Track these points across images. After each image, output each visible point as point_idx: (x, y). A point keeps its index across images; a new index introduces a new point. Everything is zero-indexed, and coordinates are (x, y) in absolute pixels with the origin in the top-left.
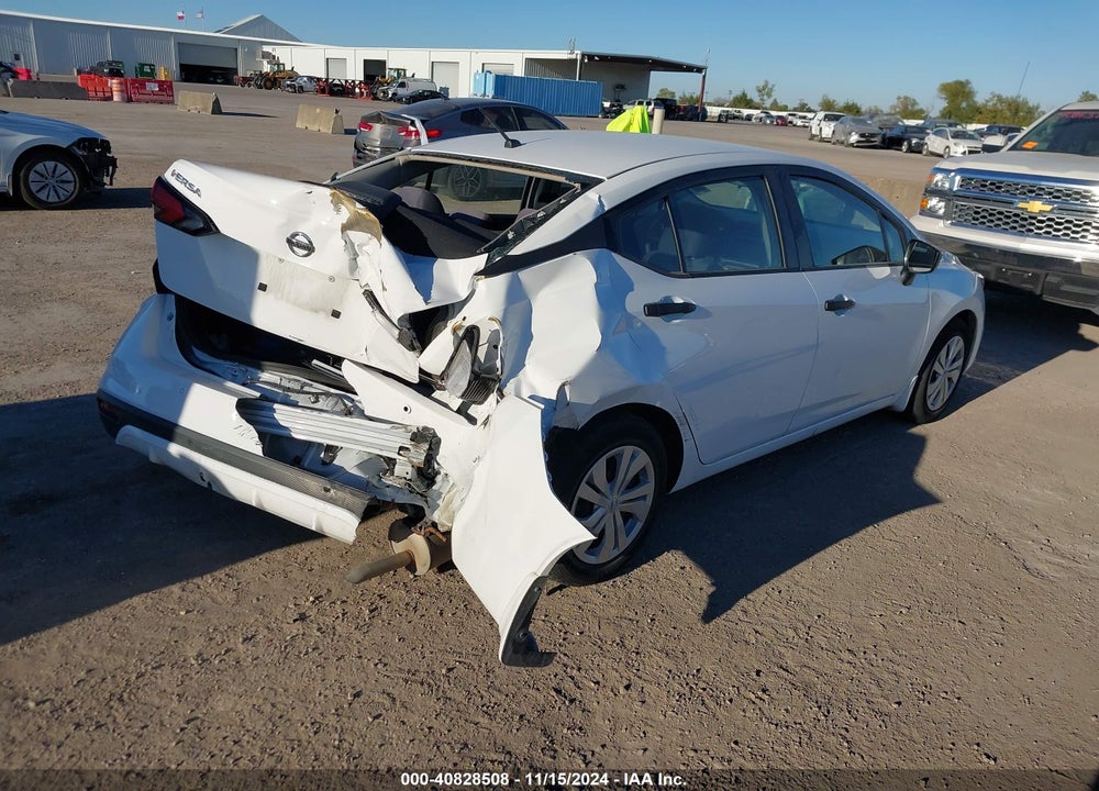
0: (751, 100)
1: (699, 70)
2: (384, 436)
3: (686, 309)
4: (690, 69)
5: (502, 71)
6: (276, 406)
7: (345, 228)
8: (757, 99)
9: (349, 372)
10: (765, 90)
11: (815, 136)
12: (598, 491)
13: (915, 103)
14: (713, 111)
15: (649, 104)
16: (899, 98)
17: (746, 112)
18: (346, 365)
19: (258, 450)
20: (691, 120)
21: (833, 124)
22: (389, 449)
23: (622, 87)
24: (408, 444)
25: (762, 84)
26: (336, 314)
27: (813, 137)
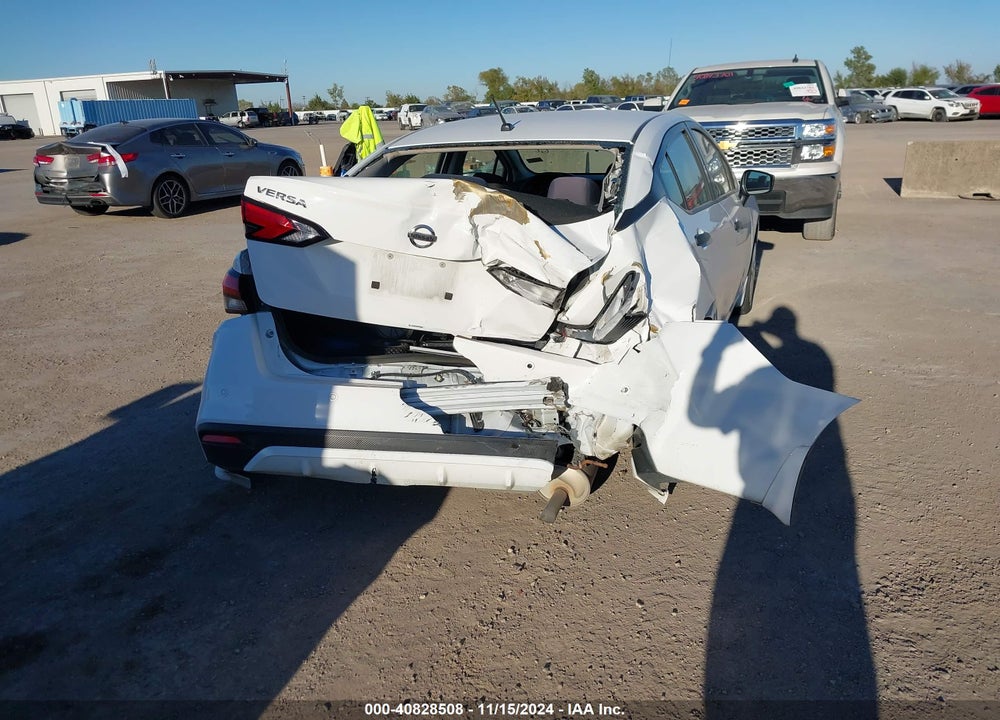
0: (325, 103)
1: (282, 79)
2: (526, 393)
4: (272, 79)
6: (419, 390)
7: (475, 212)
8: (330, 101)
9: (461, 347)
10: (335, 92)
13: (462, 91)
14: (301, 115)
15: (242, 114)
16: (449, 88)
17: (326, 113)
18: (457, 343)
19: (438, 430)
20: (284, 125)
21: (419, 114)
22: (535, 402)
23: (211, 102)
24: (549, 394)
25: (332, 87)
26: (449, 296)
27: (403, 127)
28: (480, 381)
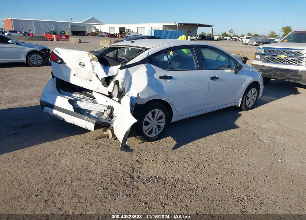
0: (227, 34)
1: (211, 26)
2: (101, 108)
3: (171, 78)
4: (208, 26)
5: (156, 29)
6: (77, 101)
7: (91, 60)
8: (229, 34)
9: (94, 94)
10: (231, 31)
11: (244, 43)
12: (150, 120)
13: (275, 33)
14: (216, 38)
15: (197, 36)
16: (270, 32)
17: (225, 38)
18: (93, 92)
19: (73, 110)
20: (209, 40)
21: (249, 40)
22: (102, 110)
23: (190, 32)
24: (106, 109)
25: (230, 30)
26: (91, 81)
27: (243, 44)
28: (97, 103)
